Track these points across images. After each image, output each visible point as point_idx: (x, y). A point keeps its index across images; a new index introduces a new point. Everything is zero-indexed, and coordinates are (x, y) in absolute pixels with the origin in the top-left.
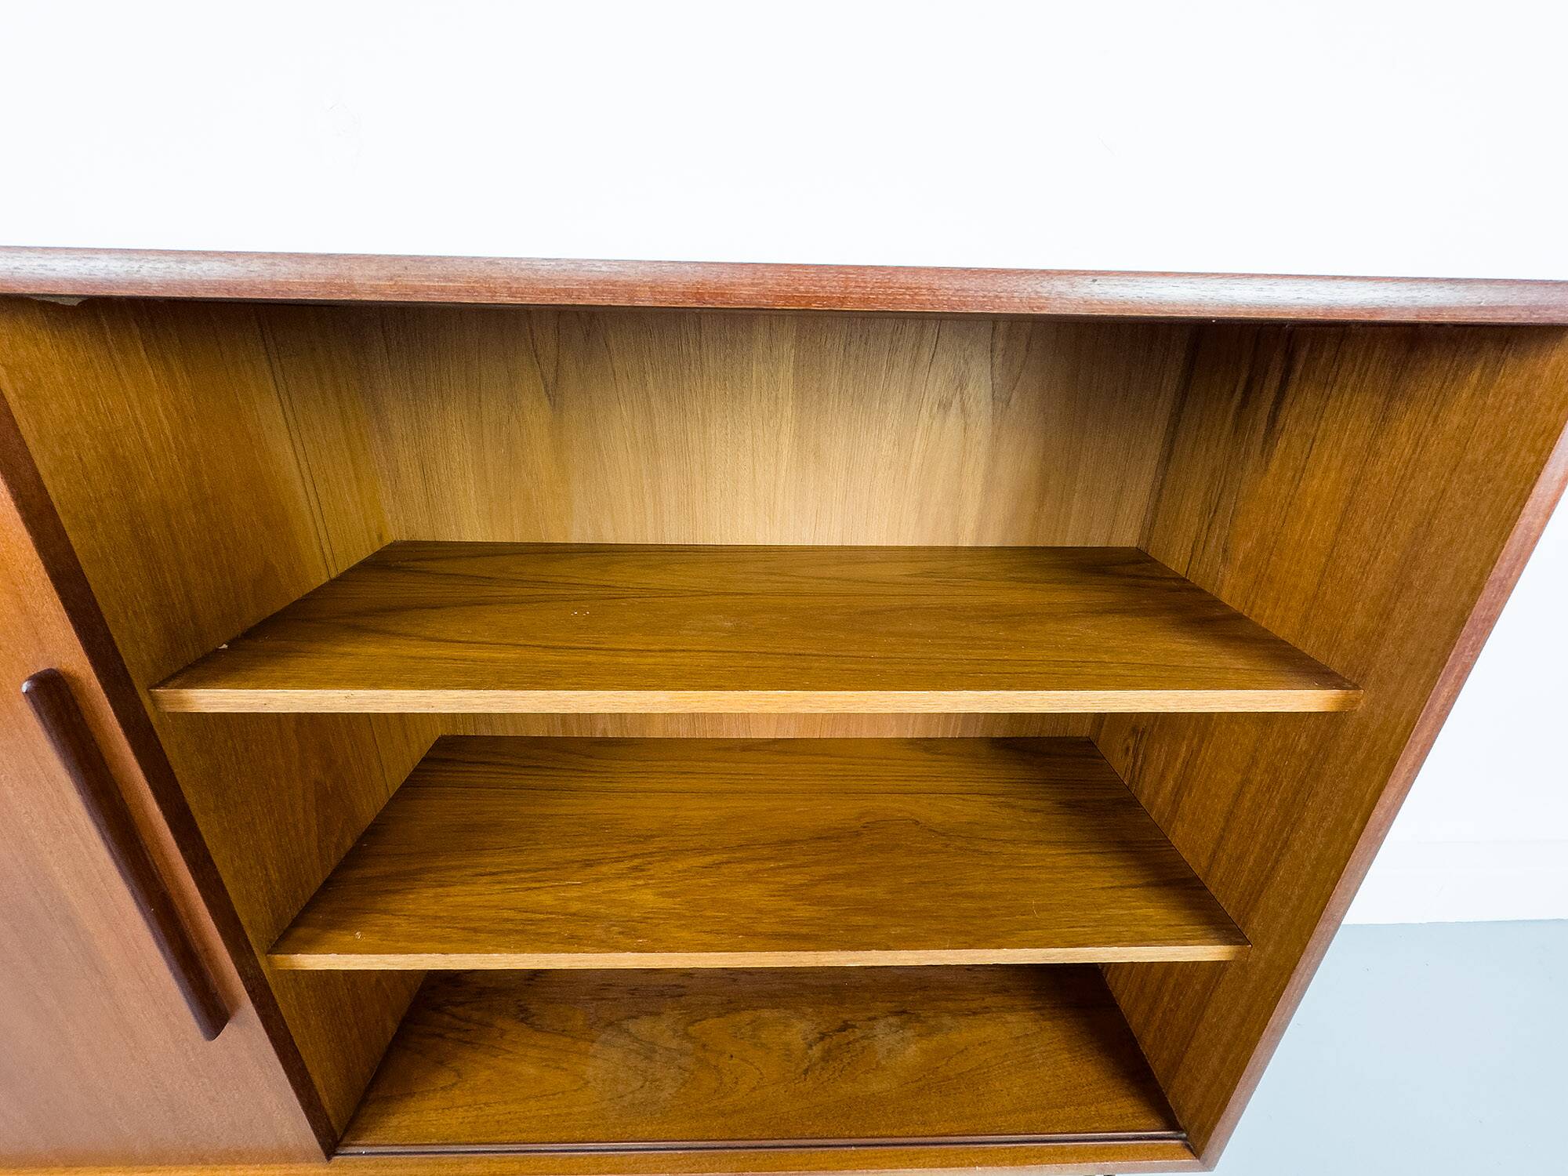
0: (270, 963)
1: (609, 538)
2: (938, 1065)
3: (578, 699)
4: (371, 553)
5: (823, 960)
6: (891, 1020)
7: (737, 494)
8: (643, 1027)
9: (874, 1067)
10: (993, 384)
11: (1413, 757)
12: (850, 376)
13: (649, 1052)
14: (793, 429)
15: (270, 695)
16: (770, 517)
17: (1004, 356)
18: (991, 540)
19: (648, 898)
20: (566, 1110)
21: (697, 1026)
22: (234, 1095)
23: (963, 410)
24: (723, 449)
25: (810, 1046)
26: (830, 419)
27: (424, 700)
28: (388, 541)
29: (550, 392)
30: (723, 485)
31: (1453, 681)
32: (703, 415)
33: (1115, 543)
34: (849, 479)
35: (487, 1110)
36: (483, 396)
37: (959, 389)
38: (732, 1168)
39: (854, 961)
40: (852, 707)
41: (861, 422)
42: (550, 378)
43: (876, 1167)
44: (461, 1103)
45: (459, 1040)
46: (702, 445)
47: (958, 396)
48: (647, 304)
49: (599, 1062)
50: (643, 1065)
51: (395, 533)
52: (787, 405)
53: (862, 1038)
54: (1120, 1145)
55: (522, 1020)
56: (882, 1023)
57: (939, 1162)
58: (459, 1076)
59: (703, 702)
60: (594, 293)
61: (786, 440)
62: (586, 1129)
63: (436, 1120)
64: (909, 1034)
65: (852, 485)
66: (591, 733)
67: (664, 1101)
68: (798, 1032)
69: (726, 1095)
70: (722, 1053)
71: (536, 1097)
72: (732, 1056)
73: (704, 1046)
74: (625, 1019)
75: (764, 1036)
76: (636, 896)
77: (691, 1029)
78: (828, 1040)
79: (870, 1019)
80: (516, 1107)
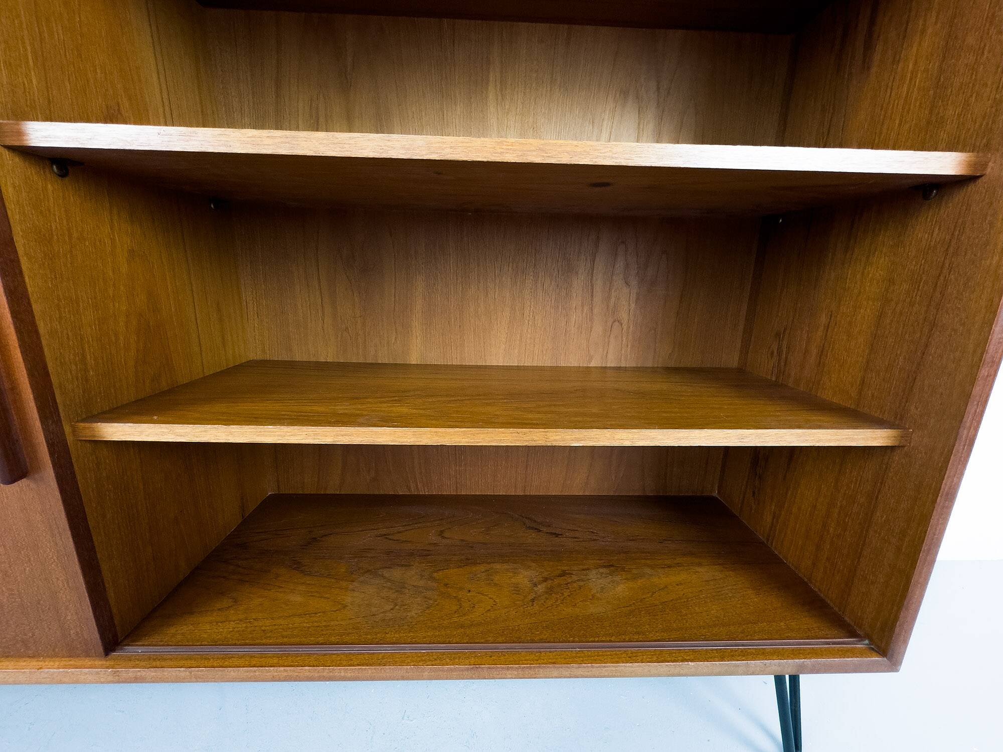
0: (74, 431)
2: (644, 597)
5: (552, 438)
6: (601, 570)
8: (396, 574)
9: (591, 598)
13: (401, 587)
20: (324, 624)
21: (440, 573)
22: (25, 570)
25: (535, 585)
35: (256, 623)
38: (470, 662)
39: (578, 440)
43: (599, 662)
44: (234, 618)
45: (240, 580)
49: (356, 594)
50: (394, 596)
53: (578, 580)
54: (813, 648)
55: (295, 569)
56: (594, 572)
57: (655, 658)
58: (235, 602)
62: (341, 636)
63: (209, 630)
64: (617, 578)
67: (411, 618)
68: (524, 577)
69: (464, 615)
70: (461, 589)
71: (300, 615)
72: (469, 591)
73: (446, 585)
74: (380, 569)
75: (496, 578)
76: (394, 409)
77: (435, 575)
78: (550, 582)
79: (583, 570)
80: (281, 621)
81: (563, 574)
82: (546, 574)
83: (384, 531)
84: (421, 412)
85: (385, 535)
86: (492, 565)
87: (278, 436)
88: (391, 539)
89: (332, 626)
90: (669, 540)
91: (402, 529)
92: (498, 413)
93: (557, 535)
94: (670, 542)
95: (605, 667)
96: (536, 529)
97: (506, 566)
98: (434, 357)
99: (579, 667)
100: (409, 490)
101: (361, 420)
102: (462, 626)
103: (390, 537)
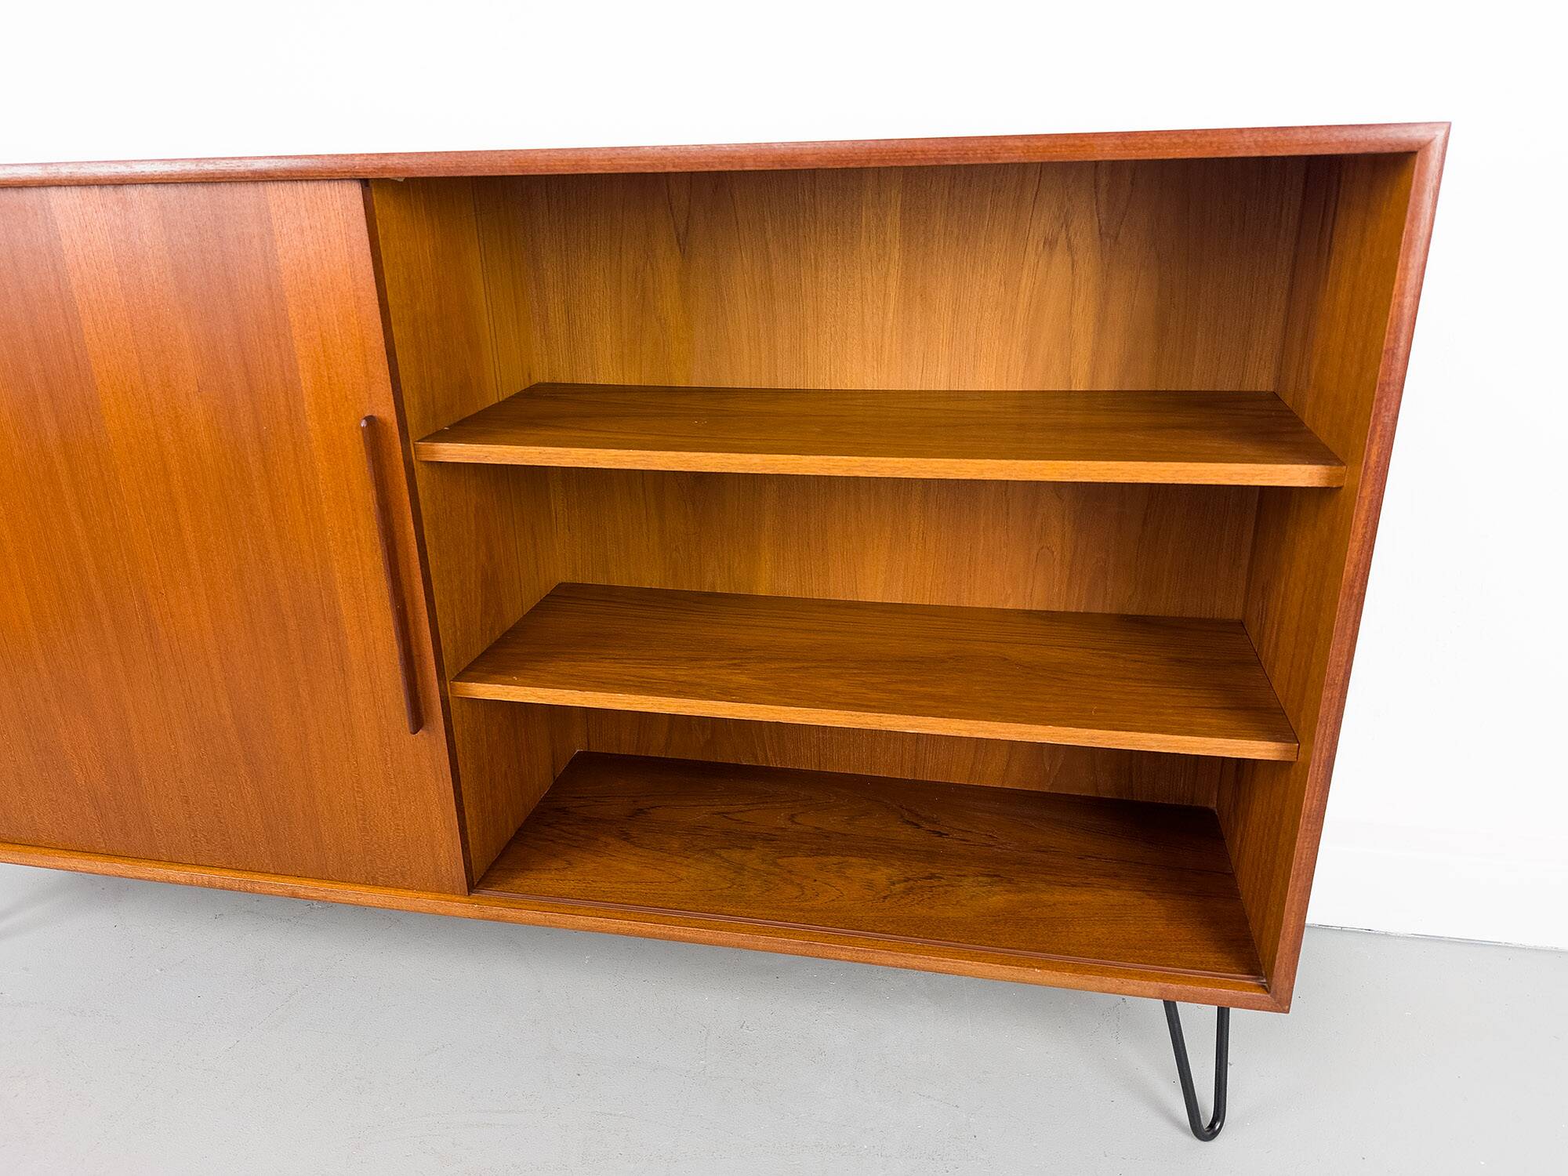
0: (452, 689)
1: (727, 383)
2: (1020, 910)
3: (697, 459)
4: (523, 389)
6: (981, 879)
7: (847, 339)
8: (736, 855)
9: (955, 903)
10: (1099, 220)
11: (1364, 512)
12: (956, 216)
13: (740, 869)
14: (900, 271)
15: (491, 450)
16: (877, 361)
17: (1108, 191)
18: (1107, 383)
19: (743, 679)
20: (662, 892)
21: (785, 860)
23: (1070, 247)
24: (834, 292)
25: (893, 883)
26: (935, 259)
27: (591, 457)
28: (535, 381)
29: (681, 242)
30: (833, 329)
31: (1378, 440)
32: (816, 259)
33: (1248, 386)
34: (956, 321)
36: (624, 246)
37: (1064, 226)
40: (899, 472)
41: (967, 263)
42: (682, 230)
45: (568, 845)
46: (814, 290)
47: (1063, 234)
48: (752, 169)
49: (691, 869)
50: (732, 876)
51: (541, 376)
52: (894, 248)
53: (947, 885)
55: (624, 839)
56: (971, 879)
59: (786, 464)
60: (721, 163)
61: (893, 283)
62: (679, 903)
65: (958, 326)
66: (700, 587)
67: (749, 896)
68: (882, 875)
69: (806, 901)
70: (806, 877)
71: (636, 882)
72: (815, 880)
73: (790, 872)
74: (718, 848)
75: (849, 872)
76: (733, 678)
77: (779, 861)
78: (912, 882)
79: (958, 876)
80: (618, 885)
81: (932, 877)
82: (909, 875)
83: (724, 808)
84: (761, 683)
85: (723, 813)
86: (846, 859)
87: (627, 703)
88: (730, 819)
89: (670, 894)
90: (1093, 857)
91: (744, 808)
92: (840, 689)
93: (941, 834)
94: (1094, 859)
95: (942, 961)
96: (916, 825)
97: (864, 861)
98: (789, 588)
99: (915, 958)
100: (756, 761)
101: (701, 691)
102: (801, 910)
103: (730, 816)
